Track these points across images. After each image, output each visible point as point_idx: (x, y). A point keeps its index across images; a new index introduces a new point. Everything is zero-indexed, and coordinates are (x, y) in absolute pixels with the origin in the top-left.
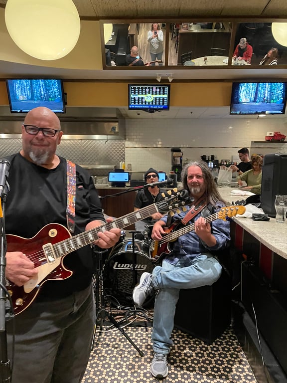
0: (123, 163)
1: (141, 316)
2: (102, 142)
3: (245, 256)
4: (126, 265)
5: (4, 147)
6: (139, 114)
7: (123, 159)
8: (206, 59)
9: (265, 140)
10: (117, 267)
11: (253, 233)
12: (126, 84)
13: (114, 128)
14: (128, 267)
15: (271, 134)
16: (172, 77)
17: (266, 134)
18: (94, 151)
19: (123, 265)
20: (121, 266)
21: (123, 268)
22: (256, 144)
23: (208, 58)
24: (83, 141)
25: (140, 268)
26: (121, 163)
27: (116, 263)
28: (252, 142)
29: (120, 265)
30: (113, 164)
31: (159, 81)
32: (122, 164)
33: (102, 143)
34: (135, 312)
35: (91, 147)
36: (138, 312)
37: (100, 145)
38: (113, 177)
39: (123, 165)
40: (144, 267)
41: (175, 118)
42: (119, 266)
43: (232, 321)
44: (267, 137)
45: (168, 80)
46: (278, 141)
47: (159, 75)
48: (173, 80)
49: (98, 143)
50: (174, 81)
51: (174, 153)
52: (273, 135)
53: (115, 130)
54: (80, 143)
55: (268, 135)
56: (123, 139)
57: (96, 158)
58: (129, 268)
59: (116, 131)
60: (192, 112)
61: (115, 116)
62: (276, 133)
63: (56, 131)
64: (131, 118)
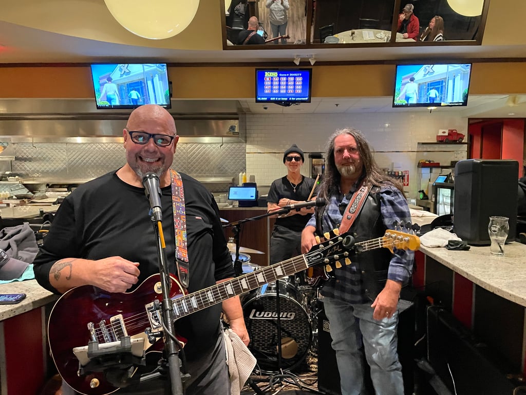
0: (244, 174)
1: (290, 383)
2: (214, 146)
3: (431, 299)
4: (267, 313)
5: (82, 155)
6: (266, 108)
7: (244, 170)
8: (353, 33)
9: (436, 141)
10: (254, 316)
11: (454, 267)
12: (253, 69)
13: (232, 128)
14: (270, 315)
15: (444, 132)
16: (315, 59)
17: (438, 133)
18: (204, 158)
19: (263, 313)
20: (259, 315)
21: (263, 317)
22: (425, 146)
23: (356, 31)
24: (189, 145)
25: (286, 317)
26: (240, 174)
27: (254, 311)
28: (418, 143)
29: (258, 313)
30: (230, 176)
31: (298, 63)
32: (242, 175)
33: (214, 148)
34: (281, 378)
35: (199, 153)
36: (285, 377)
37: (211, 150)
38: (235, 193)
39: (243, 177)
40: (291, 315)
41: (313, 113)
42: (257, 315)
43: (416, 388)
44: (438, 137)
45: (309, 62)
46: (454, 142)
47: (298, 56)
48: (316, 62)
49: (209, 148)
50: (318, 63)
51: (314, 160)
52: (446, 134)
53: (234, 129)
54: (184, 148)
55: (440, 134)
56: (244, 141)
57: (207, 168)
58: (271, 317)
59: (236, 131)
60: (337, 105)
61: (235, 111)
62: (452, 131)
63: (172, 138)
64: (253, 114)
